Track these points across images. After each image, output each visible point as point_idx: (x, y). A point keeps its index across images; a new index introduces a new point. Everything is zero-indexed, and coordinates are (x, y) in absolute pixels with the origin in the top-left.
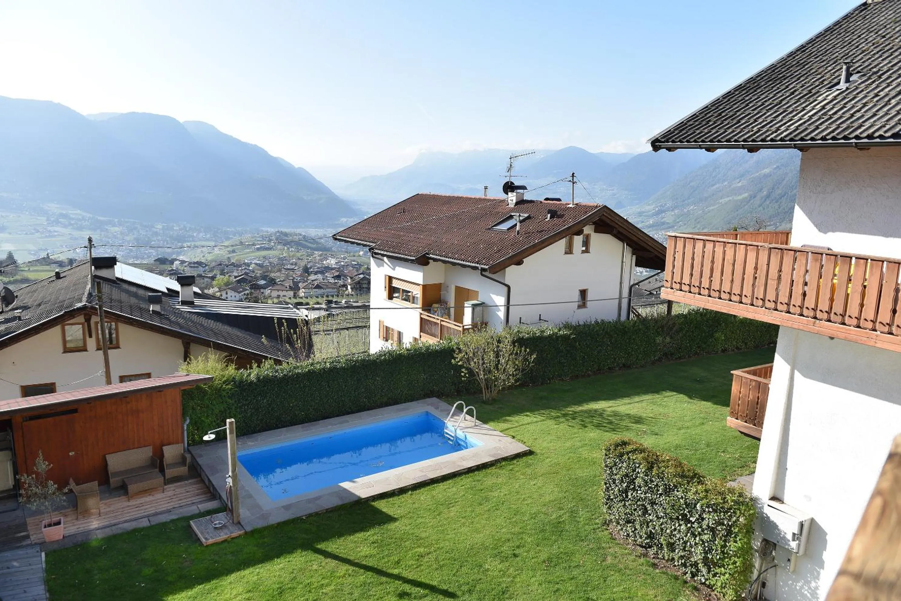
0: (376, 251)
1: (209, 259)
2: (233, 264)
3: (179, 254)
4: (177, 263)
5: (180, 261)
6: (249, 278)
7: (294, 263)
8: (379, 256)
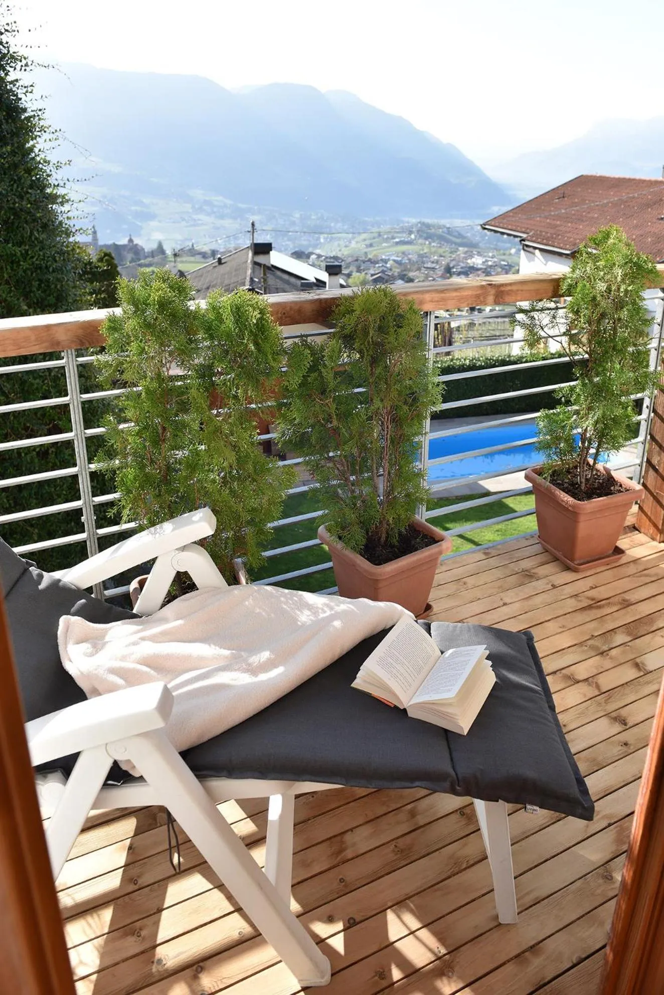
0: (527, 243)
1: (346, 253)
2: (370, 260)
3: (316, 246)
4: (313, 257)
5: (316, 255)
6: (386, 277)
7: (435, 261)
8: (531, 250)
